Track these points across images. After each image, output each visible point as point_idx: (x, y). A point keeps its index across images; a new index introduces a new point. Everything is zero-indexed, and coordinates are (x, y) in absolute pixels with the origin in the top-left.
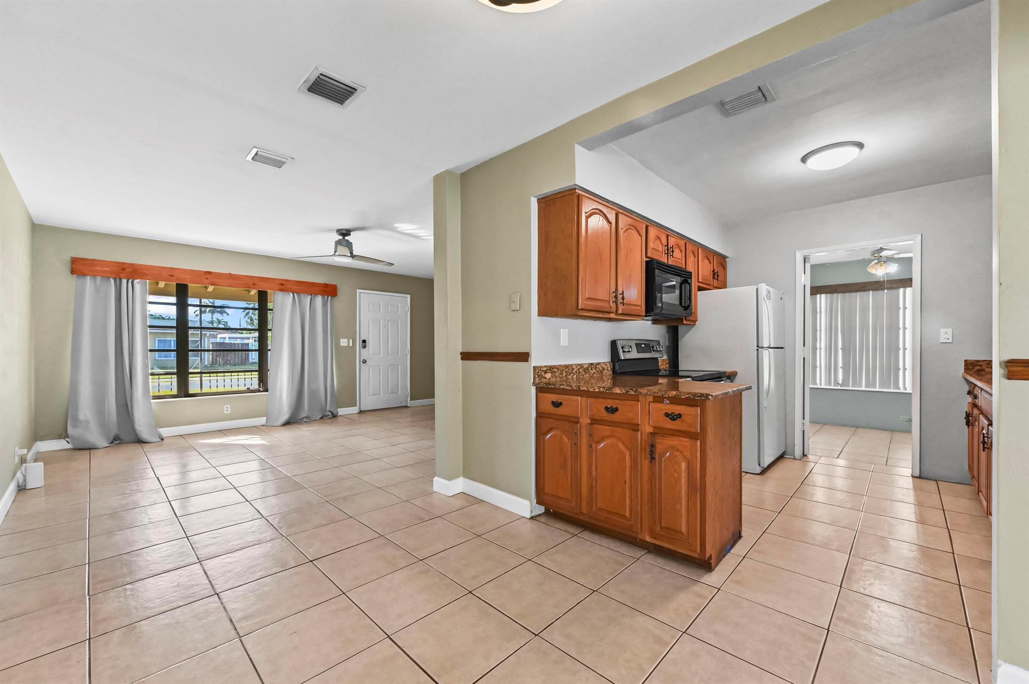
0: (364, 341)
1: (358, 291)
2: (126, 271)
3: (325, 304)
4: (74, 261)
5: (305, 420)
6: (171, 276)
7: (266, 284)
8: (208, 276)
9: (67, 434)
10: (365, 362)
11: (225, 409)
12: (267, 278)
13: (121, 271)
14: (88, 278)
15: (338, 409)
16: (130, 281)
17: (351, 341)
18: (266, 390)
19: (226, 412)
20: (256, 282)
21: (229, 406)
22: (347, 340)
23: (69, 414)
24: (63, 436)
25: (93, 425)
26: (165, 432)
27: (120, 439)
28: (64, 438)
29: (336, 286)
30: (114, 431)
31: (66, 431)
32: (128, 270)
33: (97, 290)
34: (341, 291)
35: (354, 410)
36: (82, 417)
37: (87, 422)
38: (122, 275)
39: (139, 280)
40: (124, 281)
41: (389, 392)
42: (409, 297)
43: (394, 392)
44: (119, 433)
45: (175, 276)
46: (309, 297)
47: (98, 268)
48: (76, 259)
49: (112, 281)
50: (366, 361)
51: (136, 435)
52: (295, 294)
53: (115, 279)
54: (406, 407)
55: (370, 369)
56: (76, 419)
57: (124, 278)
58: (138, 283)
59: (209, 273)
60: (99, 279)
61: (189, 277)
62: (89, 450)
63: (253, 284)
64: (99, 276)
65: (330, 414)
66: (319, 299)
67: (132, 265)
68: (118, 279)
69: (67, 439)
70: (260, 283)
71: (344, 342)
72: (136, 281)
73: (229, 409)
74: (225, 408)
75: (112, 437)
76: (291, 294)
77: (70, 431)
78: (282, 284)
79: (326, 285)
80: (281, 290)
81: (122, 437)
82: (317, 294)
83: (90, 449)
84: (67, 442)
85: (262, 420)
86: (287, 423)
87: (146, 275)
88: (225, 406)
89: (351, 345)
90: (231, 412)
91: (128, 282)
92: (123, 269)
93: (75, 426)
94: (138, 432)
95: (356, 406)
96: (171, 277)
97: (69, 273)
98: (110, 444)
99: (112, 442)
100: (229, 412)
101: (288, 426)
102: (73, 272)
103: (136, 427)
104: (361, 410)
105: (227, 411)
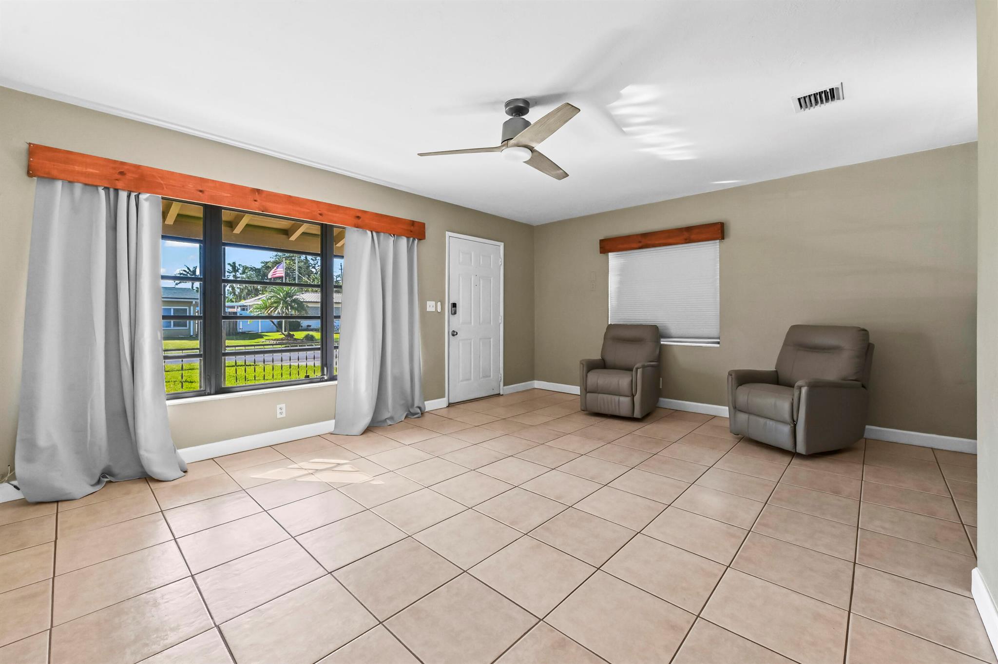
0: (454, 305)
1: (448, 234)
2: (127, 177)
3: (410, 250)
4: (33, 150)
5: (389, 422)
6: (201, 191)
7: (337, 215)
8: (257, 196)
9: (14, 473)
10: (454, 334)
11: (279, 411)
12: (339, 207)
13: (119, 177)
14: (59, 184)
15: (426, 402)
16: (133, 195)
17: (439, 304)
18: (333, 378)
19: (279, 416)
20: (325, 212)
21: (283, 406)
22: (434, 302)
23: (18, 438)
24: (6, 479)
25: (65, 455)
26: (187, 454)
27: (111, 474)
28: (8, 482)
29: (424, 224)
30: (102, 461)
31: (13, 469)
32: (129, 176)
33: (75, 209)
34: (429, 232)
35: (442, 403)
36: (42, 441)
37: (53, 448)
38: (119, 185)
39: (149, 194)
40: (123, 195)
41: (481, 376)
42: (502, 245)
43: (487, 376)
44: (111, 464)
45: (206, 193)
46: (392, 239)
47: (77, 168)
48: (37, 147)
49: (102, 193)
50: (457, 334)
51: (142, 467)
52: (374, 234)
53: (106, 189)
54: (499, 395)
55: (461, 344)
56: (31, 444)
57: (123, 190)
58: (146, 200)
59: (259, 191)
60: (78, 187)
61: (229, 195)
62: (55, 505)
63: (321, 214)
64: (78, 182)
65: (419, 411)
66: (403, 241)
67: (138, 167)
68: (112, 190)
69: (15, 483)
70: (330, 213)
71: (431, 306)
72: (143, 197)
73: (284, 411)
74: (278, 409)
75: (97, 473)
76: (369, 233)
77: (20, 468)
78: (358, 217)
79: (413, 223)
80: (357, 226)
81: (116, 470)
82: (400, 235)
83: (57, 502)
84: (15, 487)
85: (329, 426)
86: (368, 430)
87: (160, 186)
88: (278, 406)
89: (439, 310)
90: (286, 415)
91: (129, 197)
92: (122, 173)
93: (29, 459)
94: (145, 463)
95: (443, 396)
96: (201, 193)
97: (22, 172)
98: (93, 485)
99: (99, 482)
100: (284, 415)
101: (370, 434)
102: (31, 172)
103: (143, 453)
104: (450, 402)
105: (281, 413)
